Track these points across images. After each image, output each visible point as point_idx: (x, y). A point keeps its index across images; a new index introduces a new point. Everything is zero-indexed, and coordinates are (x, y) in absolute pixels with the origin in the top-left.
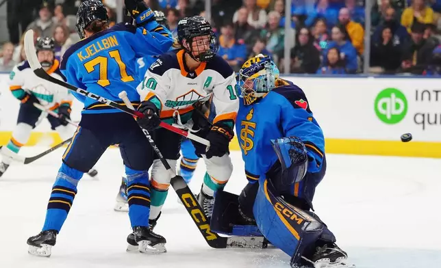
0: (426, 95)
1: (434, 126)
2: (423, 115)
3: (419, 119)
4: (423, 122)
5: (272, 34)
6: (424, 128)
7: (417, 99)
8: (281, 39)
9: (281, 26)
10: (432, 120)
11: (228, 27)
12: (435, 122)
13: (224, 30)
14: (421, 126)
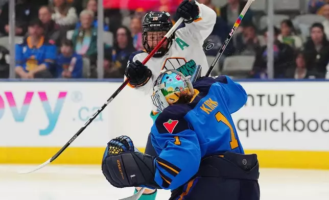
1: (258, 132)
2: (247, 121)
3: (243, 125)
4: (247, 129)
5: (84, 34)
6: (248, 136)
8: (94, 39)
9: (92, 25)
11: (36, 26)
12: (260, 129)
13: (31, 30)
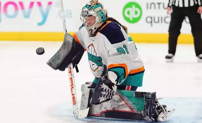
0: (153, 6)
1: (158, 24)
2: (151, 18)
3: (149, 20)
4: (151, 22)
6: (152, 25)
7: (147, 8)
10: (156, 20)
12: (158, 22)
14: (150, 24)
